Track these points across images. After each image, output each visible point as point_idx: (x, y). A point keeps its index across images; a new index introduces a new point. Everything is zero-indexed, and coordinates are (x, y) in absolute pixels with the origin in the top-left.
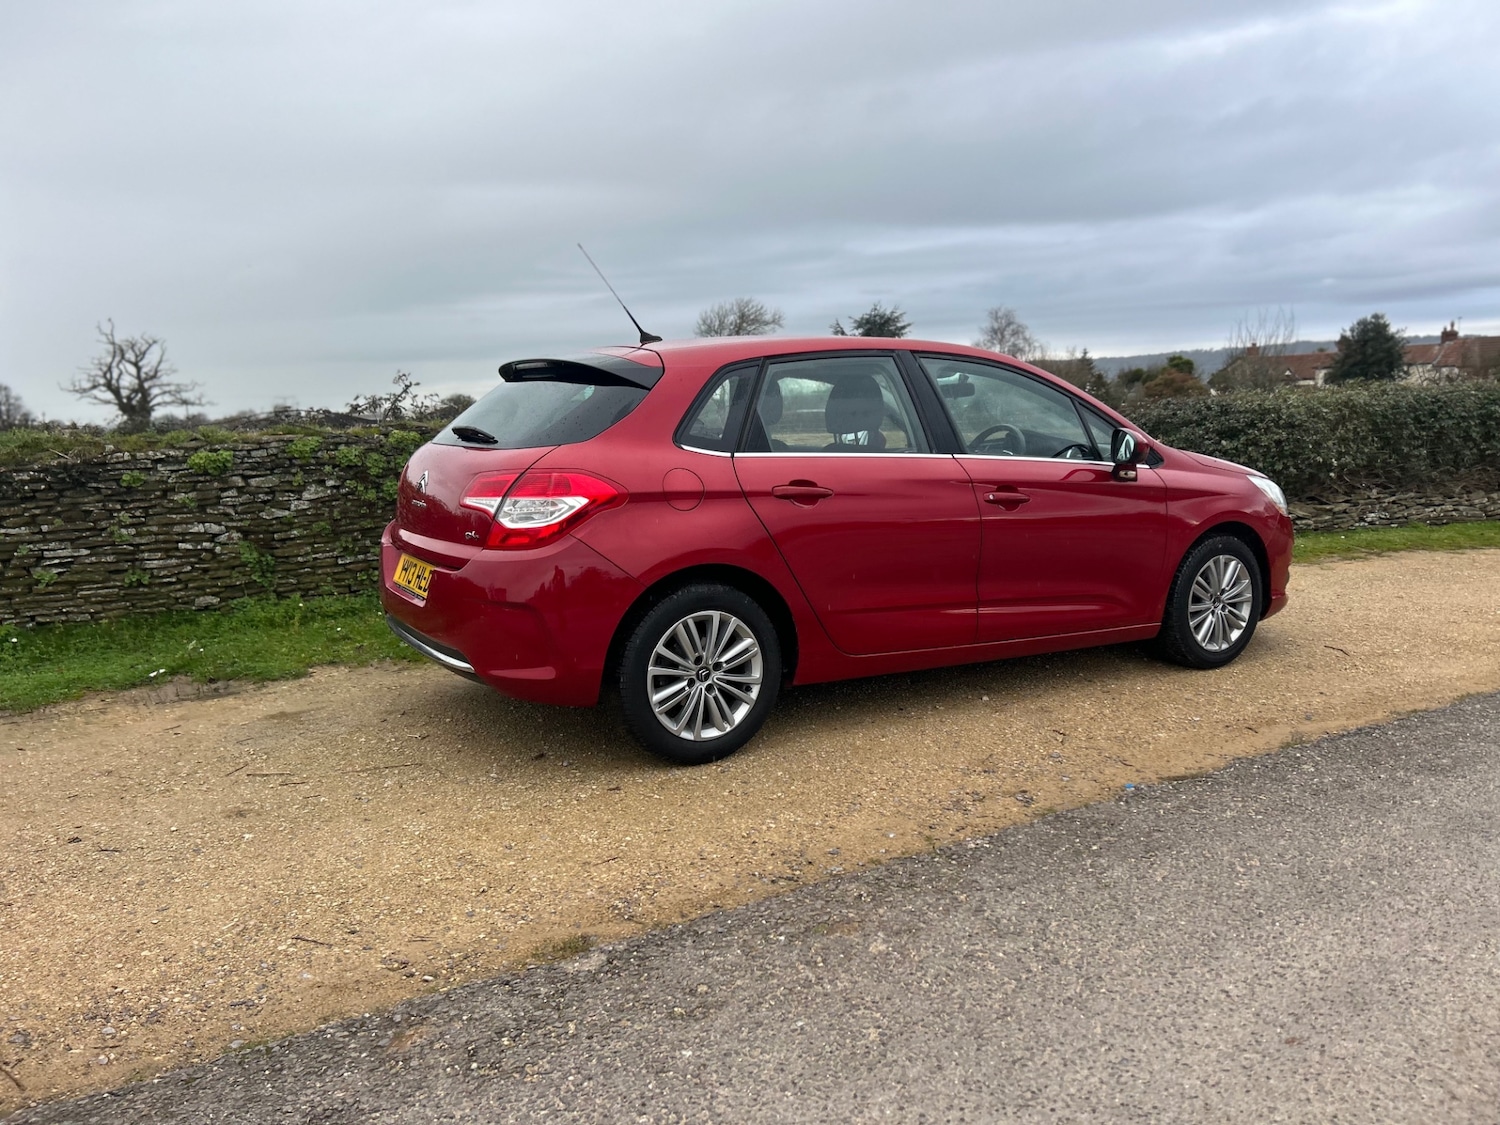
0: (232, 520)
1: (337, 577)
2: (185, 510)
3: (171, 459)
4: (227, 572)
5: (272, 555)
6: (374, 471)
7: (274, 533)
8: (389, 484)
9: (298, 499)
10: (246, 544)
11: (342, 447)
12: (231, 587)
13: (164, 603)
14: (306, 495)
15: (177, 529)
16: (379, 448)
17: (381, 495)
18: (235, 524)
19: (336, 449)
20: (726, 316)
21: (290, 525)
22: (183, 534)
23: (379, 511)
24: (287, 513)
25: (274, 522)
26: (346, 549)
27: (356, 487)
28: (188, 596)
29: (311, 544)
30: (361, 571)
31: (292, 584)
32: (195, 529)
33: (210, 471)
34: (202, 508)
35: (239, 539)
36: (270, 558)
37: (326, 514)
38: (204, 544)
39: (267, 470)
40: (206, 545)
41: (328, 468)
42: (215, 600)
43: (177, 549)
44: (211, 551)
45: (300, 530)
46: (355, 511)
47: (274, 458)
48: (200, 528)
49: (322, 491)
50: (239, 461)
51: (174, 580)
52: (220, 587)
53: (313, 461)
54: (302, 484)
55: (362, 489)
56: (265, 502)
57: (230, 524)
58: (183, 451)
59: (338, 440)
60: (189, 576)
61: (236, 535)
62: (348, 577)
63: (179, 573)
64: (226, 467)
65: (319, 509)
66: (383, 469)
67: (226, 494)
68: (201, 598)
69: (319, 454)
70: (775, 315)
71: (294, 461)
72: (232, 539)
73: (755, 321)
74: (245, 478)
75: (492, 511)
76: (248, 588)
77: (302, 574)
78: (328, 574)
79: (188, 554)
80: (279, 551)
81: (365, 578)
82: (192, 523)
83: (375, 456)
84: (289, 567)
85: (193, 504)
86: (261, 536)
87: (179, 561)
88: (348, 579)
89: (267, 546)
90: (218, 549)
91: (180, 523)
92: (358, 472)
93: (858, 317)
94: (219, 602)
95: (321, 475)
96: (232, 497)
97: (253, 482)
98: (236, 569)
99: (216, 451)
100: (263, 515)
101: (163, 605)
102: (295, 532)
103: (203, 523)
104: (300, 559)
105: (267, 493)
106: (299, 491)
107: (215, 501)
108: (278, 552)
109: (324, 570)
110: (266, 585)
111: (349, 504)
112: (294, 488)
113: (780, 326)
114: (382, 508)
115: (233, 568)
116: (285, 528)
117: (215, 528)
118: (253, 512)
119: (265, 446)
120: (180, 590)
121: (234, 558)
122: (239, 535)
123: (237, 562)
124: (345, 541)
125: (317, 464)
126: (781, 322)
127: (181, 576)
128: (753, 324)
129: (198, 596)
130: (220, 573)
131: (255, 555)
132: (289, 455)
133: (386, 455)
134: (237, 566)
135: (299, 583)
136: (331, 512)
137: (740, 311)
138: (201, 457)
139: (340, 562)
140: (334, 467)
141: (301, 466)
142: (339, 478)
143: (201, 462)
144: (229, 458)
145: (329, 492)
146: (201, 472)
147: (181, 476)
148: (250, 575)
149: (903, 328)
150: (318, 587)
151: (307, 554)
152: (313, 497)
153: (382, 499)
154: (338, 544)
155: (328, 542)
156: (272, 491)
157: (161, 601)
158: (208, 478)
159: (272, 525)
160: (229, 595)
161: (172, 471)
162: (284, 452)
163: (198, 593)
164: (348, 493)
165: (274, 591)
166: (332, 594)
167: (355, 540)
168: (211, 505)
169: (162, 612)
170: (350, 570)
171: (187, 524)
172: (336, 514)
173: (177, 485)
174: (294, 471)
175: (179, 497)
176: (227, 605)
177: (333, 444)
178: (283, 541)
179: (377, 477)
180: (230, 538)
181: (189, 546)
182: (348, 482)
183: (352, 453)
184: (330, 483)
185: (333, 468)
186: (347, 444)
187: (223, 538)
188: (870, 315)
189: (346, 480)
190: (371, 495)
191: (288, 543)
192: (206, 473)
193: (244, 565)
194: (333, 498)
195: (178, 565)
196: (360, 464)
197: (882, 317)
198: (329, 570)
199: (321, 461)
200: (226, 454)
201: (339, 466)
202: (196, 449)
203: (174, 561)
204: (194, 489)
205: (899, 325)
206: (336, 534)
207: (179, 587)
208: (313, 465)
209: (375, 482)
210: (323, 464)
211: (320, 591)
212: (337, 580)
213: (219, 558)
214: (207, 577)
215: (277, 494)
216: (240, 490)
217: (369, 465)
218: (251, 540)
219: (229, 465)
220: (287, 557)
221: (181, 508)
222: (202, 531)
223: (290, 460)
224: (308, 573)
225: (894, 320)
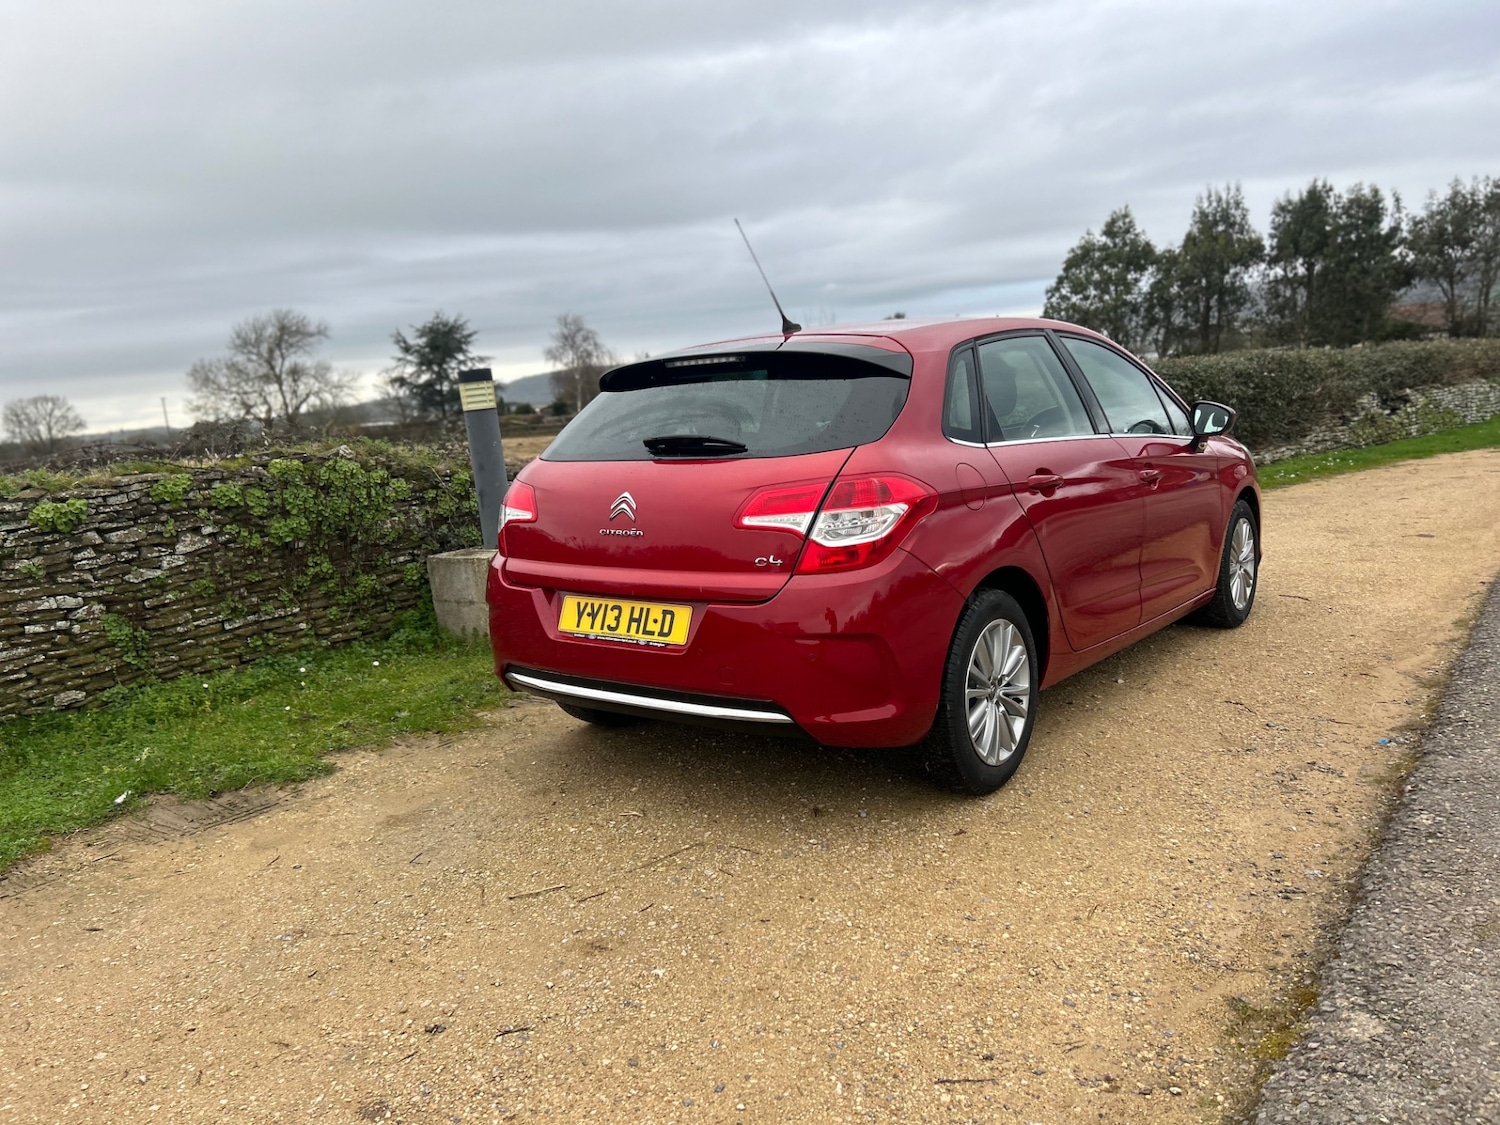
0: (91, 589)
1: (225, 646)
2: (30, 581)
3: (7, 516)
4: (91, 657)
5: (144, 628)
6: (257, 511)
7: (143, 600)
8: (277, 525)
9: (171, 554)
10: (111, 617)
11: (217, 485)
12: (97, 675)
13: (13, 708)
14: (180, 548)
15: (21, 607)
16: (260, 482)
17: (266, 539)
18: (95, 594)
19: (209, 488)
20: (264, 328)
21: (161, 586)
22: (29, 614)
23: (266, 560)
24: (158, 573)
25: (144, 585)
26: (234, 610)
27: (239, 533)
28: (44, 695)
29: (190, 609)
30: (251, 636)
31: (174, 662)
32: (45, 606)
33: (60, 528)
34: (51, 577)
35: (102, 612)
36: (144, 632)
37: (206, 570)
38: (59, 623)
39: (129, 520)
40: (61, 624)
41: (203, 512)
42: (81, 695)
43: (23, 634)
44: (66, 632)
45: (177, 592)
46: (238, 563)
47: (135, 503)
48: (51, 603)
49: (199, 541)
50: (94, 511)
51: (24, 675)
52: (84, 677)
53: (184, 505)
54: (175, 534)
55: (246, 534)
56: (128, 561)
57: (89, 594)
58: (21, 504)
59: (212, 475)
60: (41, 668)
61: (97, 607)
62: (238, 644)
63: (28, 666)
64: (79, 520)
65: (196, 564)
66: (267, 507)
67: (79, 556)
68: (62, 695)
69: (191, 495)
70: (319, 327)
71: (161, 506)
72: (93, 613)
73: (298, 332)
74: (101, 532)
75: (803, 529)
76: (119, 674)
77: (183, 648)
78: (214, 644)
79: (38, 638)
80: (153, 621)
81: (259, 643)
82: (39, 598)
83: (258, 493)
84: (166, 641)
85: (41, 573)
86: (131, 605)
87: (28, 650)
88: (238, 648)
89: (138, 618)
90: (76, 628)
91: (23, 600)
92: (238, 514)
93: (420, 325)
94: (86, 697)
95: (196, 521)
96: (88, 559)
97: (114, 537)
98: (103, 652)
99: (63, 500)
100: (130, 578)
101: (11, 711)
102: (170, 596)
103: (54, 596)
104: (180, 629)
105: (130, 550)
106: (171, 544)
107: (66, 565)
108: (152, 624)
109: (209, 640)
110: (143, 667)
111: (231, 554)
112: (164, 541)
113: (327, 336)
114: (269, 556)
115: (97, 650)
116: (158, 592)
117: (70, 602)
118: (116, 576)
119: (126, 489)
120: (32, 688)
121: (98, 637)
122: (102, 606)
123: (102, 643)
124: (231, 600)
125: (190, 508)
126: (329, 333)
127: (31, 670)
128: (295, 336)
129: (56, 693)
130: (82, 659)
131: (127, 630)
132: (157, 499)
133: (267, 491)
134: (103, 647)
135: (181, 660)
136: (212, 566)
137: (279, 322)
138: (45, 510)
139: (227, 627)
140: (210, 509)
141: (169, 512)
142: (216, 523)
143: (49, 516)
144: (84, 508)
145: (207, 541)
146: (48, 530)
147: (21, 538)
148: (121, 657)
149: (470, 335)
150: (204, 661)
151: (187, 622)
152: (189, 550)
153: (269, 544)
154: (223, 605)
155: (209, 605)
156: (137, 547)
157: (8, 706)
158: (57, 536)
159: (140, 591)
160: (96, 686)
161: (9, 532)
162: (148, 495)
163: (57, 688)
164: (229, 541)
165: (155, 674)
166: (227, 668)
167: (242, 598)
168: (61, 572)
169: (13, 720)
170: (238, 636)
171: (32, 599)
172: (219, 570)
173: (18, 549)
174: (163, 518)
175: (21, 565)
176: (96, 699)
177: (205, 481)
178: (155, 608)
179: (261, 518)
180: (90, 612)
181: (39, 629)
182: (228, 526)
183: (230, 491)
184: (207, 530)
185: (209, 511)
186: (223, 480)
187: (81, 613)
188: (433, 324)
189: (224, 525)
190: (256, 541)
191: (163, 610)
192: (54, 530)
193: (113, 644)
194: (212, 549)
195: (27, 655)
196: (242, 504)
197: (445, 325)
198: (214, 639)
199: (194, 504)
200: (79, 503)
201: (215, 508)
202: (36, 501)
203: (21, 651)
204: (38, 553)
205: (465, 333)
206: (220, 594)
207: (30, 683)
208: (185, 509)
209: (258, 525)
210: (197, 508)
211: (208, 666)
212: (226, 650)
213: (78, 640)
214: (65, 666)
215: (144, 551)
216: (95, 547)
217: (252, 504)
218: (117, 612)
219: (84, 517)
220: (161, 629)
221: (28, 578)
222: (55, 606)
223: (156, 504)
224: (190, 646)
225: (458, 328)
